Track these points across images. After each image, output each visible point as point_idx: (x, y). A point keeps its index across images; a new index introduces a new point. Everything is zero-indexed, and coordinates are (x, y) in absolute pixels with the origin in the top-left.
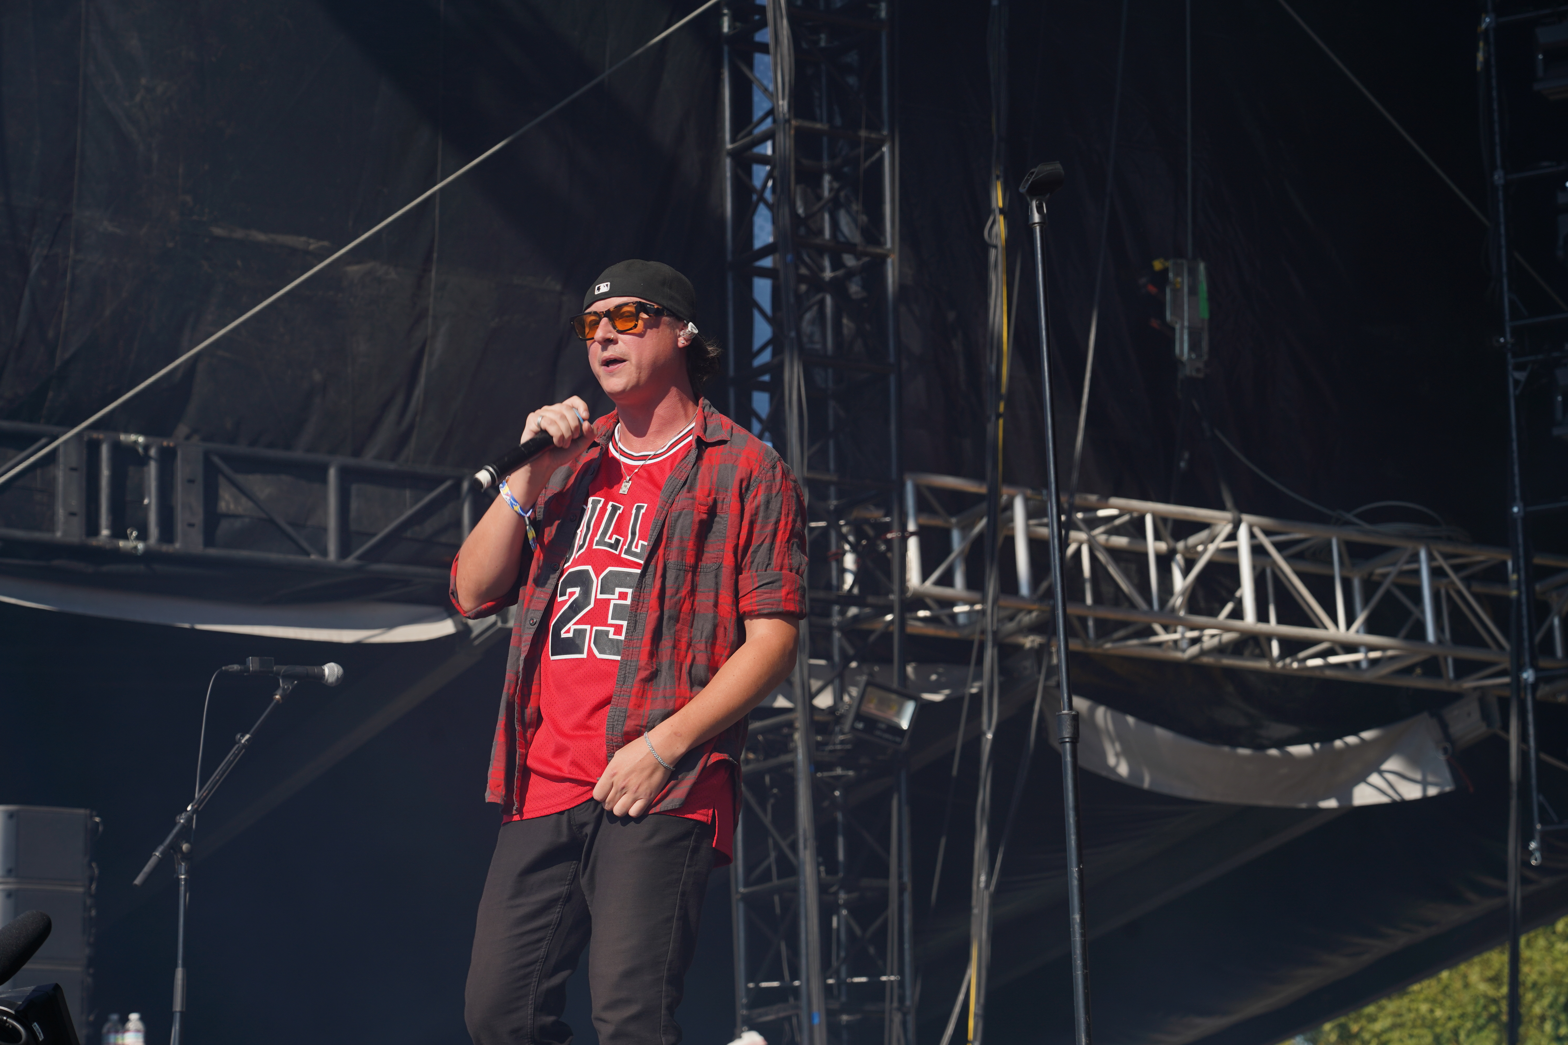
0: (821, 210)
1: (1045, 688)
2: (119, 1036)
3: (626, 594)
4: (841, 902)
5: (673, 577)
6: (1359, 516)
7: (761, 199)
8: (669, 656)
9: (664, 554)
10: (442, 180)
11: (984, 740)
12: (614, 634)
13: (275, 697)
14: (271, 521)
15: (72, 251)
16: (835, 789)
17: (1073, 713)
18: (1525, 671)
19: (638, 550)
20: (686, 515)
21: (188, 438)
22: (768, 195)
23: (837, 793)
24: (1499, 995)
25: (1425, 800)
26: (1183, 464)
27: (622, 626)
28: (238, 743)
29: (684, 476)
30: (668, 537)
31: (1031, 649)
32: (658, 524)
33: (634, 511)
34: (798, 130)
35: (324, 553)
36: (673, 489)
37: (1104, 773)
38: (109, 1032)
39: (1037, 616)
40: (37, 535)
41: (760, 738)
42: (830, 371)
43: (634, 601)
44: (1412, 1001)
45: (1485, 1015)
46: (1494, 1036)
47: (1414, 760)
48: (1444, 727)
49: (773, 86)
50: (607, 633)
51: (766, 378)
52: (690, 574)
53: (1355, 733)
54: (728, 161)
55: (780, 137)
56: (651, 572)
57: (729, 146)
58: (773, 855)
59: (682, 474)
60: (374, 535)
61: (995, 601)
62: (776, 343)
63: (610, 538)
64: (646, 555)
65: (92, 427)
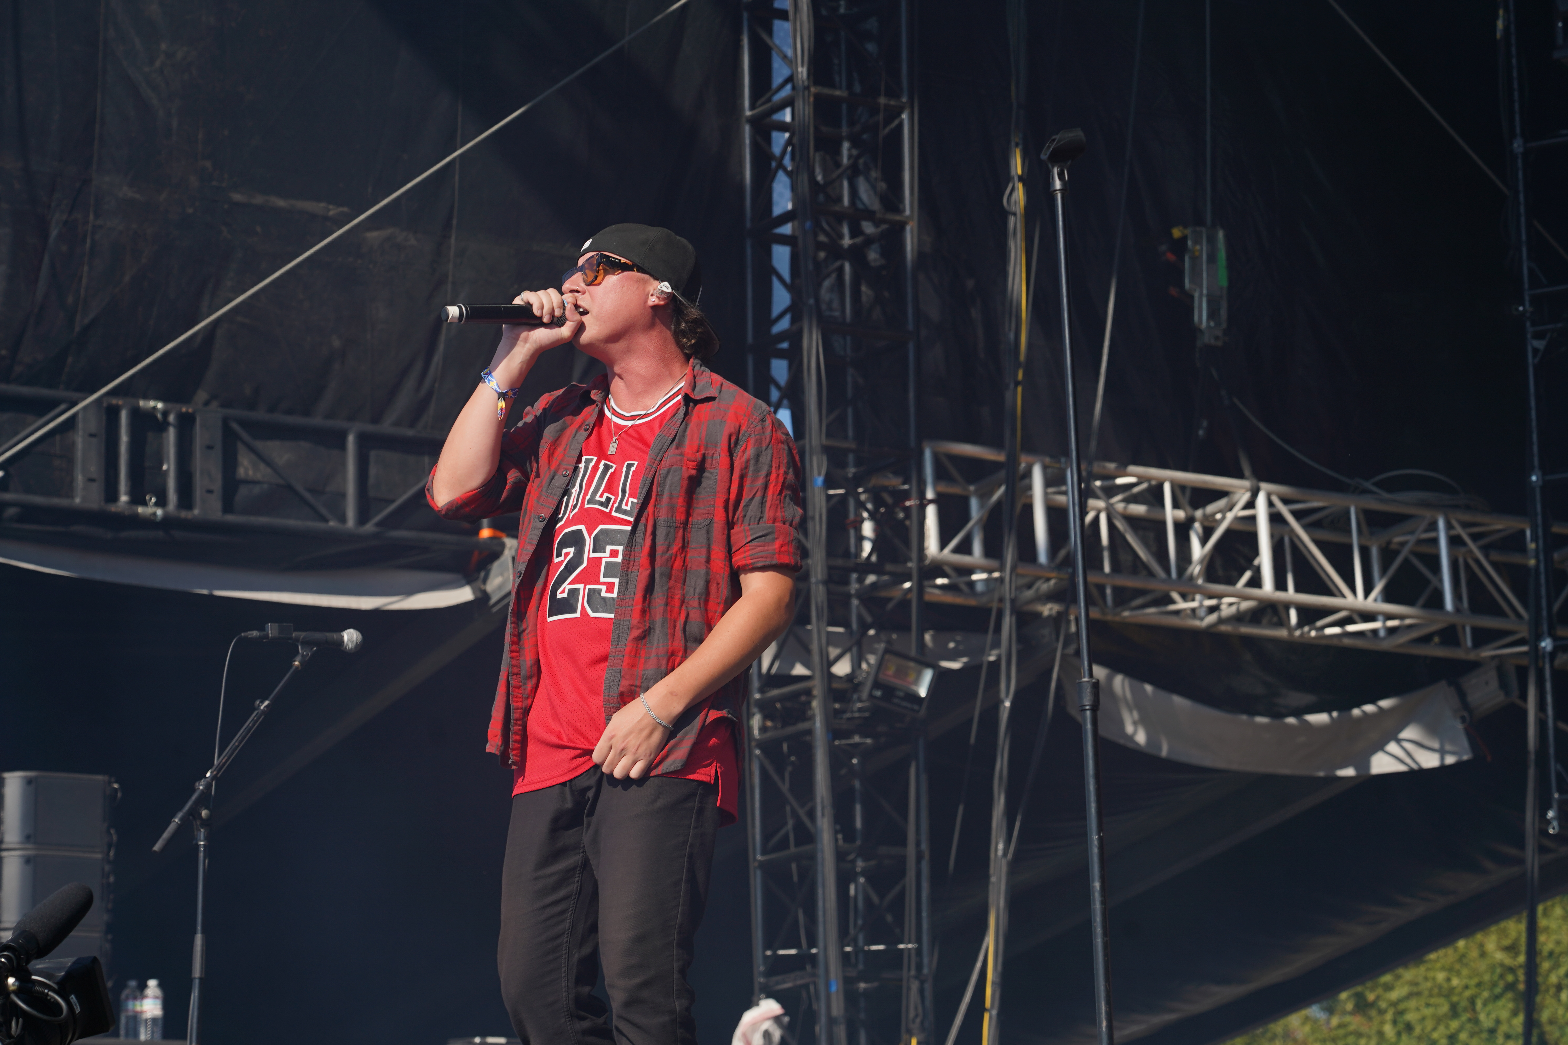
0: (840, 177)
1: (1063, 656)
2: (138, 1003)
3: (617, 551)
4: (858, 869)
5: (664, 534)
6: (1377, 484)
7: (781, 166)
8: (662, 614)
9: (654, 511)
10: (461, 146)
11: (1002, 708)
12: (607, 592)
13: (294, 663)
14: (290, 488)
15: (91, 217)
16: (852, 758)
17: (1094, 681)
18: (1544, 640)
19: (628, 508)
20: (675, 471)
21: (207, 403)
22: (787, 162)
23: (855, 761)
24: (1516, 963)
25: (1443, 769)
26: (1201, 432)
27: (613, 584)
28: (257, 709)
29: (673, 433)
30: (657, 495)
31: (1050, 616)
32: (647, 482)
33: (624, 469)
34: (817, 97)
35: (343, 519)
36: (661, 446)
37: (1122, 741)
38: (127, 998)
39: (1056, 584)
40: (56, 501)
41: (778, 705)
42: (849, 338)
43: (625, 560)
44: (1428, 969)
45: (1501, 984)
46: (1511, 1005)
47: (1432, 728)
48: (1462, 695)
49: (792, 51)
50: (600, 591)
51: (785, 345)
52: (681, 531)
53: (1373, 701)
54: (747, 128)
55: (799, 104)
56: (641, 530)
57: (748, 113)
58: (790, 823)
59: (670, 432)
60: (392, 501)
61: (1014, 568)
62: (795, 310)
63: (601, 496)
64: (635, 513)
65: (112, 393)
